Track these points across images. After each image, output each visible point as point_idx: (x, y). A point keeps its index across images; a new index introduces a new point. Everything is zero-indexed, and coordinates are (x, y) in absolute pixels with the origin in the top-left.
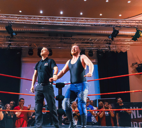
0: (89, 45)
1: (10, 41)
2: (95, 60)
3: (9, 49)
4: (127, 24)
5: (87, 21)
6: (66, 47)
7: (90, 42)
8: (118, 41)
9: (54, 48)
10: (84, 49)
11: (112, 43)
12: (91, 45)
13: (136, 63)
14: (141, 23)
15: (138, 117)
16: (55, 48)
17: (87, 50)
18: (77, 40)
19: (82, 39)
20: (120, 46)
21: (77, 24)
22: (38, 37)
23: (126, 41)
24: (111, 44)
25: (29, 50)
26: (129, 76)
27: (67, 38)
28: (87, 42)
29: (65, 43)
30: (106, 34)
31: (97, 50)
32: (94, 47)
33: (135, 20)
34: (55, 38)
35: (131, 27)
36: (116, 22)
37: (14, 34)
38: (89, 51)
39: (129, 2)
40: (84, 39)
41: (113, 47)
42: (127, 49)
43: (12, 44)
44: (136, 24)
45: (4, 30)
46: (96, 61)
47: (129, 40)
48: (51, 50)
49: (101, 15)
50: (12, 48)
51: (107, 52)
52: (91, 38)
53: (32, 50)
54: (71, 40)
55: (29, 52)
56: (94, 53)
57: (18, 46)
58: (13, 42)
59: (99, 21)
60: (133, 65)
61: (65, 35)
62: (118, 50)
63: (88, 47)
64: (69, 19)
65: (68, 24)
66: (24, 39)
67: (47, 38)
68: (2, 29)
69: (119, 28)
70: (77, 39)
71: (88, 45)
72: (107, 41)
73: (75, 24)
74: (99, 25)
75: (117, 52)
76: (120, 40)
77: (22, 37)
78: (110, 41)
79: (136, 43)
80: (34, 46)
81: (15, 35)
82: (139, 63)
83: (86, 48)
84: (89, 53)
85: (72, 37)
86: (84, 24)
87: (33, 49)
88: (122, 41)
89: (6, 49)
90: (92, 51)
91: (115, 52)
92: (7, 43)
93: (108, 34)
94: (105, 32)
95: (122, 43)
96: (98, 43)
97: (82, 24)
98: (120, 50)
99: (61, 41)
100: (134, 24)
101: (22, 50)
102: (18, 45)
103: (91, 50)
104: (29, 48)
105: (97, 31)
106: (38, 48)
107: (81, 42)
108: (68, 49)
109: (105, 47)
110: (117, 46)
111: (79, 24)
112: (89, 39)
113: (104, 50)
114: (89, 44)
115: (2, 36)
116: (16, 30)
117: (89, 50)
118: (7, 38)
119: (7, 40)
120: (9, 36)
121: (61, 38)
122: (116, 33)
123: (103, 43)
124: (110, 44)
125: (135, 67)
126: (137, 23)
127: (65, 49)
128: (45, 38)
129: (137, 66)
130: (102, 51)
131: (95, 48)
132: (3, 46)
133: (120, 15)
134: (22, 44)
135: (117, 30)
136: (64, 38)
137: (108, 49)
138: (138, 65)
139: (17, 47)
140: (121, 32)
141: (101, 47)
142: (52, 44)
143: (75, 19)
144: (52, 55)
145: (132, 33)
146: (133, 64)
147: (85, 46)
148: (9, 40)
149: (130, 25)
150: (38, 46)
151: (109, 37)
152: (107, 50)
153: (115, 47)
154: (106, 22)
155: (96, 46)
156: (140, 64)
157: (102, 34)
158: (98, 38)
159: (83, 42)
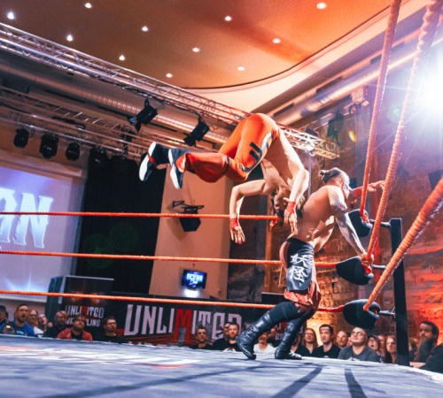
0: (74, 130)
2: (81, 171)
4: (180, 100)
5: (81, 63)
6: (5, 117)
7: (78, 121)
10: (57, 135)
11: (135, 138)
12: (78, 131)
13: (182, 202)
14: (212, 107)
15: (159, 331)
18: (42, 104)
19: (58, 107)
21: (53, 61)
23: (169, 144)
24: (133, 140)
27: (14, 94)
28: (70, 118)
29: (2, 104)
30: (123, 111)
31: (91, 148)
32: (85, 138)
33: (200, 97)
35: (189, 110)
36: (156, 88)
38: (71, 145)
39: (196, 50)
40: (64, 110)
41: (134, 149)
44: (201, 107)
46: (82, 174)
47: (177, 141)
49: (122, 58)
51: (117, 157)
52: (82, 111)
54: (24, 102)
56: (82, 153)
59: (113, 71)
60: (174, 206)
61: (8, 81)
63: (66, 132)
64: (31, 39)
65: (27, 52)
69: (159, 104)
70: (42, 102)
71: (70, 128)
72: (123, 130)
73: (46, 58)
74: (112, 82)
76: (156, 136)
78: (131, 132)
82: (188, 203)
83: (63, 135)
84: (68, 150)
85: (27, 92)
86: (71, 67)
88: (161, 141)
90: (79, 146)
91: (138, 164)
93: (130, 113)
94: (122, 107)
96: (100, 129)
97: (65, 65)
100: (196, 105)
103: (75, 144)
105: (103, 97)
107: (53, 113)
108: (11, 124)
109: (116, 144)
111: (59, 63)
112: (77, 113)
113: (110, 153)
114: (74, 127)
117: (70, 142)
122: (150, 114)
123: (113, 132)
124: (129, 139)
125: (178, 211)
126: (204, 105)
129: (183, 210)
130: (105, 152)
131: (87, 139)
133: (169, 75)
135: (154, 107)
137: (121, 153)
138: (186, 208)
140: (162, 118)
141: (104, 140)
143: (49, 45)
146: (174, 202)
147: (61, 129)
149: (187, 105)
151: (131, 120)
152: (118, 155)
153: (139, 150)
154: (131, 80)
155: (93, 135)
156: (190, 207)
157: (113, 108)
158: (103, 116)
159: (58, 115)
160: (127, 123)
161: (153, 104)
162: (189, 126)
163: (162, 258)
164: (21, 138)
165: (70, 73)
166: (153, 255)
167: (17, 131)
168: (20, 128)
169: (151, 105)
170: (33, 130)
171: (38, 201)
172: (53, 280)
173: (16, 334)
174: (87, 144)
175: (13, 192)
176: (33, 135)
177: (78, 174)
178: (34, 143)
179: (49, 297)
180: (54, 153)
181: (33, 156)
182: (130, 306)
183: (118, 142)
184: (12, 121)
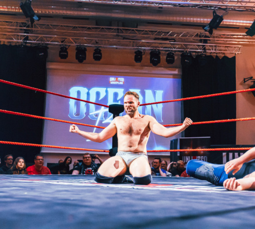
0: (168, 44)
1: (26, 31)
2: (177, 70)
3: (26, 47)
4: (239, 4)
6: (127, 45)
7: (170, 37)
8: (220, 36)
9: (105, 46)
10: (158, 50)
11: (209, 40)
12: (171, 44)
13: (251, 78)
16: (106, 48)
17: (164, 52)
18: (146, 33)
19: (156, 32)
20: (223, 47)
21: (149, 3)
22: (77, 26)
23: (235, 38)
24: (208, 41)
25: (61, 48)
26: (237, 94)
27: (129, 30)
28: (164, 37)
29: (124, 38)
30: (199, 23)
31: (181, 53)
32: (176, 48)
34: (106, 29)
35: (247, 10)
37: (35, 18)
38: (168, 54)
40: (160, 33)
41: (210, 48)
42: (237, 53)
43: (30, 38)
45: (16, 12)
46: (178, 72)
47: (240, 35)
48: (100, 50)
50: (29, 45)
51: (199, 56)
52: (171, 30)
53: (66, 49)
54: (136, 33)
55: (60, 52)
56: (176, 58)
57: (42, 41)
58: (32, 33)
60: (245, 82)
61: (125, 23)
62: (219, 53)
63: (164, 47)
65: (133, 2)
66: (51, 28)
67: (93, 28)
68: (12, 9)
69: (225, 12)
70: (146, 31)
71: (165, 44)
72: (200, 36)
73: (145, 2)
74: (188, 6)
75: (217, 56)
76: (224, 35)
77: (48, 25)
78: (206, 37)
79: (252, 42)
80: (69, 43)
81: (38, 20)
83: (162, 49)
84: (167, 57)
85: (137, 27)
86: (161, 3)
87: (67, 47)
88: (228, 38)
89: (19, 45)
90: (173, 54)
91: (215, 57)
92: (21, 35)
93: (204, 23)
94: (197, 21)
95: (227, 41)
96: (185, 39)
97: (156, 3)
98: (224, 54)
99: (117, 35)
100: (252, 5)
101: (48, 48)
102: (41, 39)
103: (171, 53)
104: (60, 45)
105: (184, 17)
106: (77, 46)
107: (154, 36)
108: (131, 49)
109: (197, 47)
110: (218, 46)
111: (153, 3)
112: (168, 33)
113: (194, 54)
114: (168, 42)
115: (12, 22)
116: (38, 11)
117: (167, 52)
118: (22, 27)
119: (21, 29)
120: (25, 23)
121: (118, 29)
122: (218, 21)
123: (194, 39)
124: (205, 41)
125: (248, 85)
127: (124, 49)
128: (89, 28)
129: (252, 83)
130: (191, 56)
131: (178, 48)
132: (15, 40)
134: (48, 39)
135: (220, 15)
136: (124, 29)
137: (201, 52)
138: (254, 82)
139: (39, 43)
140: (227, 21)
141: (189, 46)
142: (102, 40)
144: (102, 60)
145: (247, 23)
146: (245, 79)
147: (161, 45)
148: (24, 30)
149: (245, 7)
150: (76, 43)
151: (205, 28)
152: (199, 54)
153: (214, 48)
154: (201, 1)
155: (181, 45)
157: (191, 23)
158: (185, 30)
159: (157, 36)
160: (203, 31)
161: (219, 13)
162: (248, 22)
163: (243, 119)
164: (138, 56)
165: (159, 8)
166: (235, 118)
167: (135, 52)
168: (136, 50)
169: (218, 14)
170: (144, 50)
171: (154, 93)
172: (172, 142)
173: (156, 175)
174: (179, 51)
175: (140, 90)
176: (144, 53)
177: (176, 72)
178: (146, 58)
179: (171, 152)
180: (159, 61)
181: (147, 66)
182: (224, 154)
183: (199, 46)
184: (131, 47)
